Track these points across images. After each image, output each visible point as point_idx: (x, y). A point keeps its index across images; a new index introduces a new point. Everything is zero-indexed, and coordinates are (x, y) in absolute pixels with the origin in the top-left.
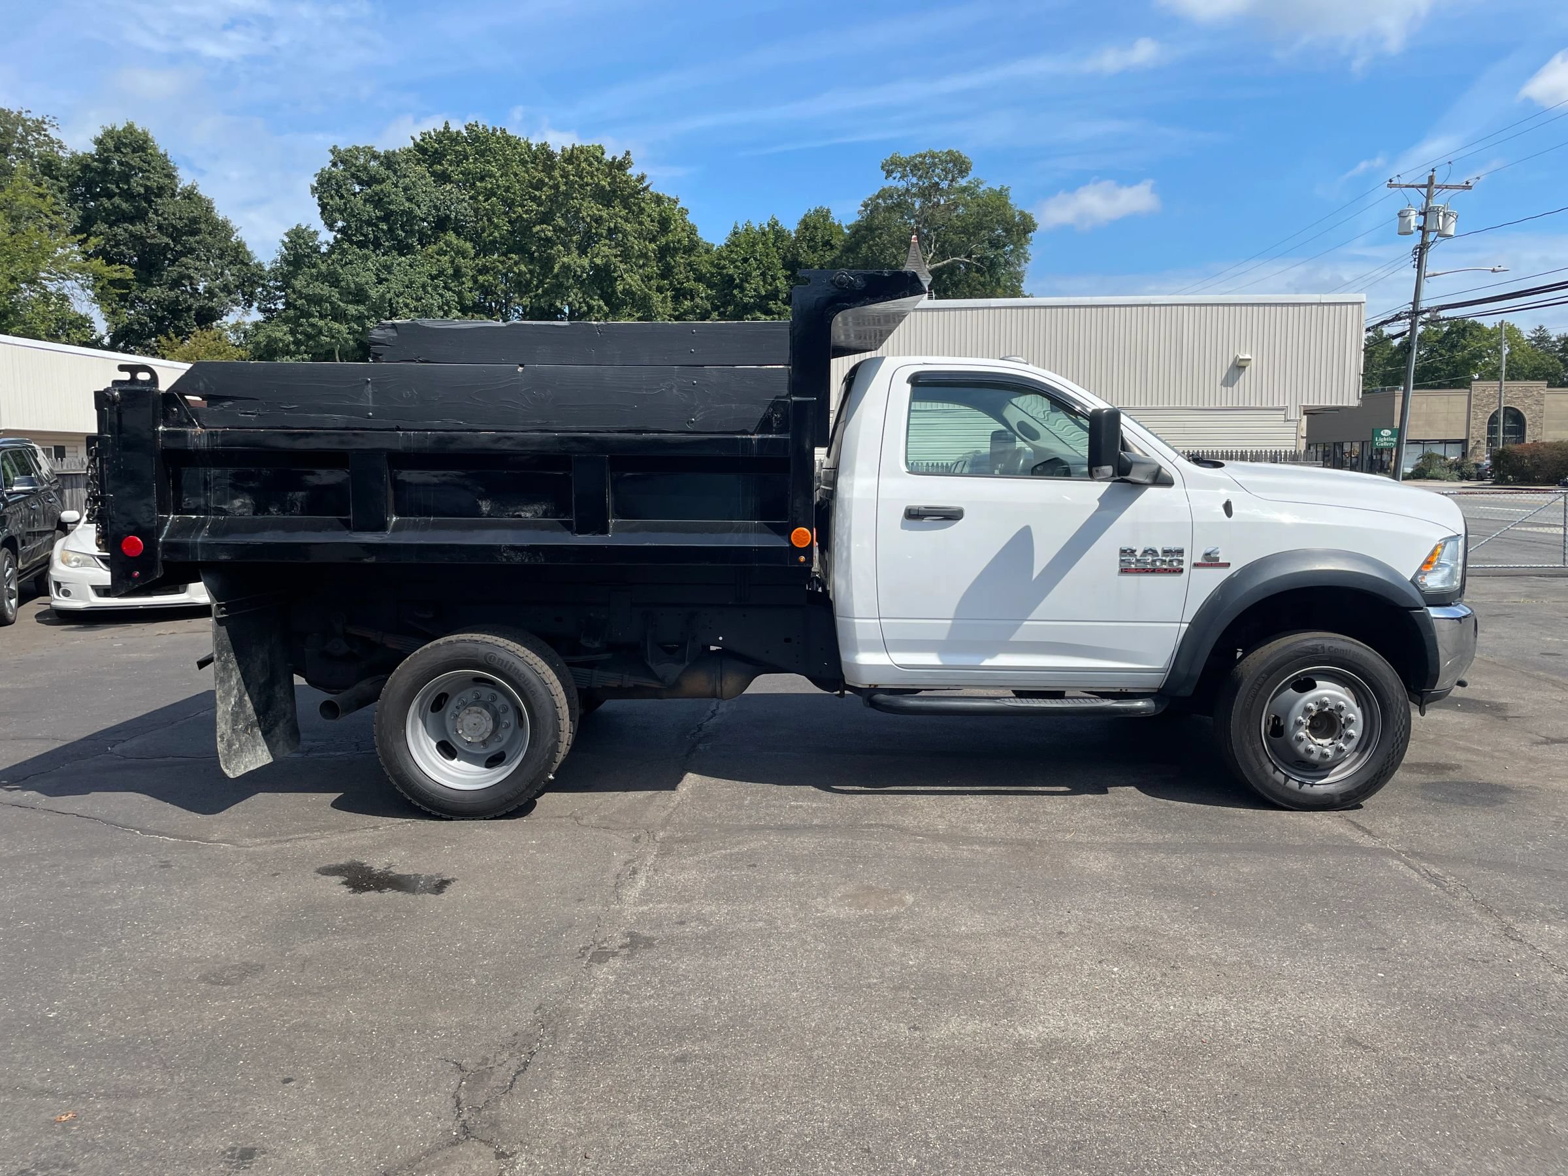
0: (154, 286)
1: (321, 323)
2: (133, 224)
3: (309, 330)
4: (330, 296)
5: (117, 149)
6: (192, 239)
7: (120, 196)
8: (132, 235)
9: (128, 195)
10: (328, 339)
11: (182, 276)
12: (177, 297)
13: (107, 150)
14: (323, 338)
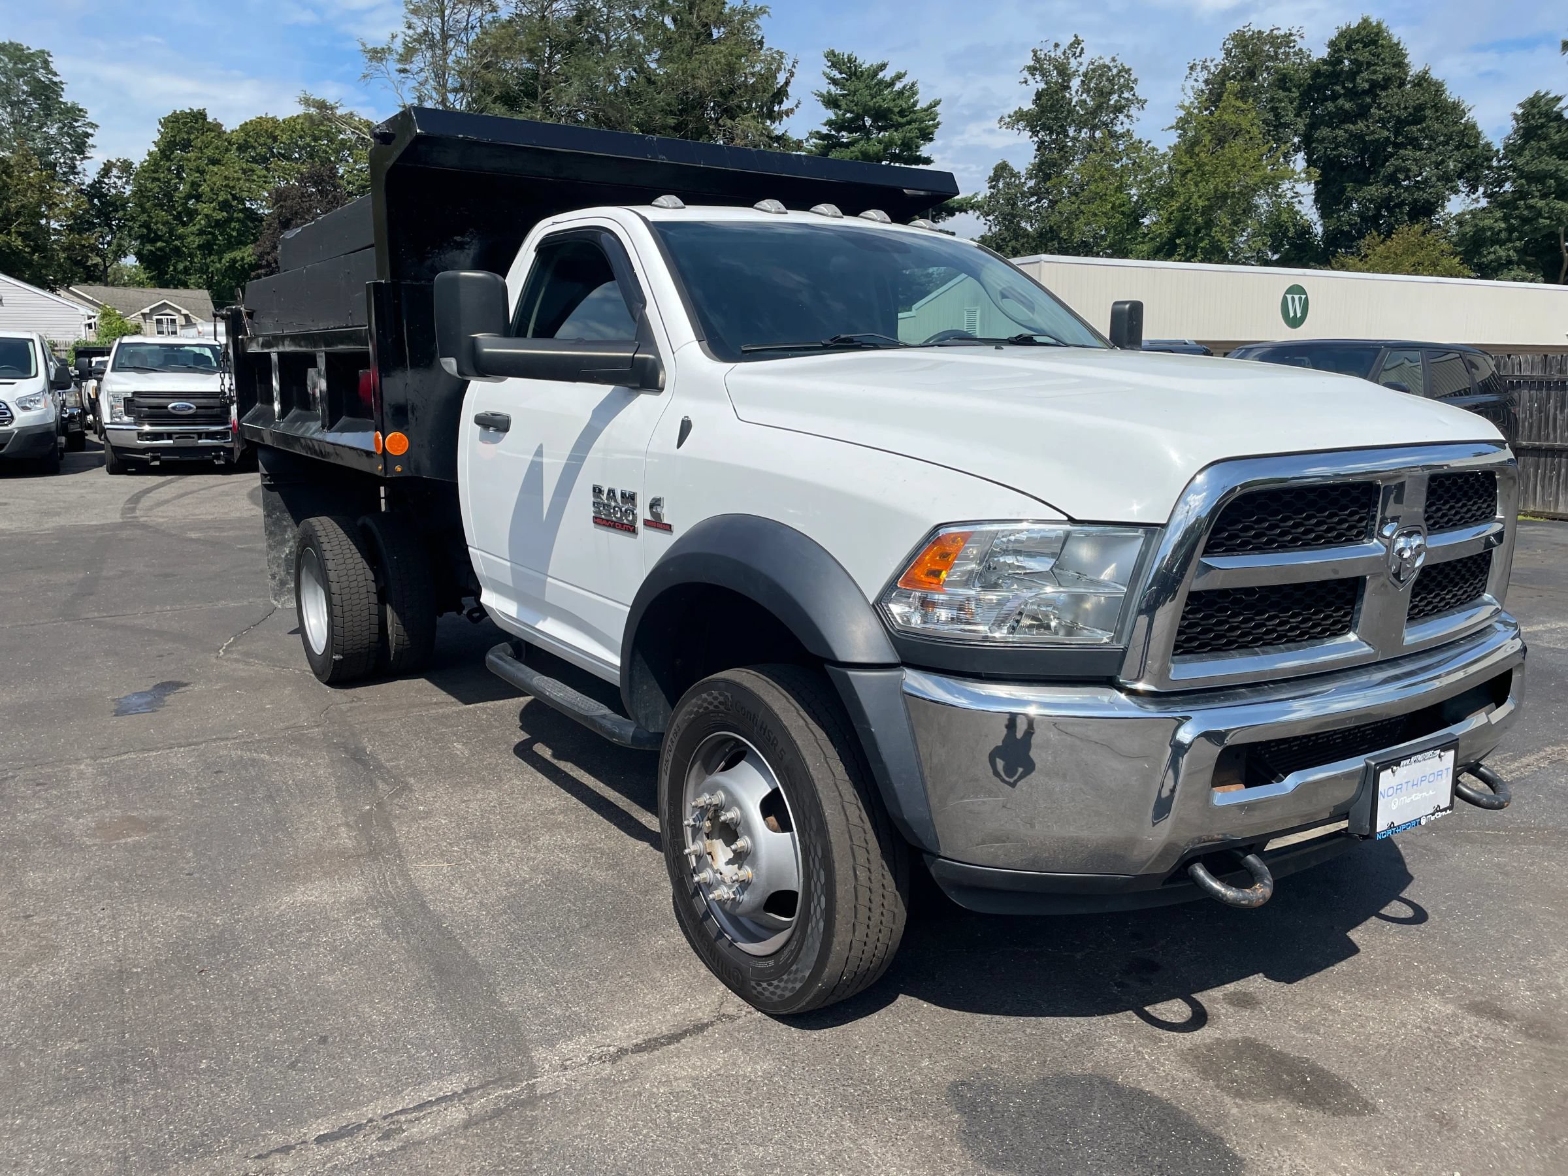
0: (1371, 184)
1: (1541, 204)
2: (1354, 123)
3: (1526, 213)
4: (1557, 170)
5: (1348, 47)
6: (1414, 128)
7: (1345, 95)
8: (1352, 134)
9: (1352, 94)
10: (1548, 222)
11: (1398, 169)
12: (1391, 193)
13: (1340, 50)
14: (1541, 220)
